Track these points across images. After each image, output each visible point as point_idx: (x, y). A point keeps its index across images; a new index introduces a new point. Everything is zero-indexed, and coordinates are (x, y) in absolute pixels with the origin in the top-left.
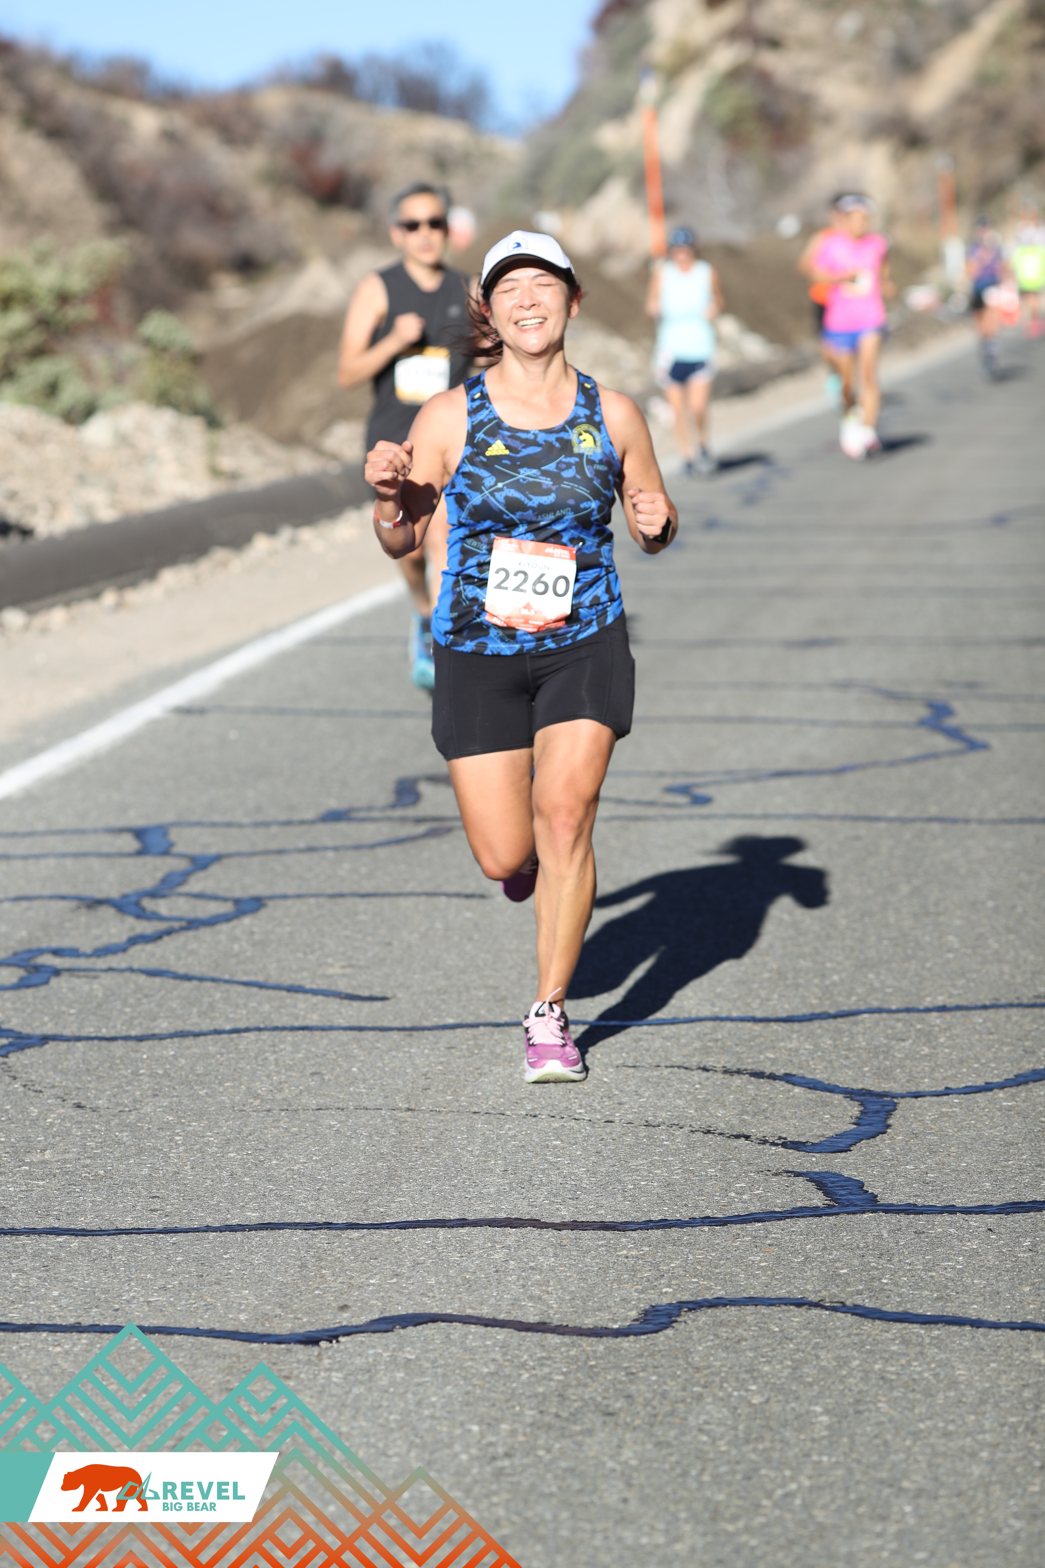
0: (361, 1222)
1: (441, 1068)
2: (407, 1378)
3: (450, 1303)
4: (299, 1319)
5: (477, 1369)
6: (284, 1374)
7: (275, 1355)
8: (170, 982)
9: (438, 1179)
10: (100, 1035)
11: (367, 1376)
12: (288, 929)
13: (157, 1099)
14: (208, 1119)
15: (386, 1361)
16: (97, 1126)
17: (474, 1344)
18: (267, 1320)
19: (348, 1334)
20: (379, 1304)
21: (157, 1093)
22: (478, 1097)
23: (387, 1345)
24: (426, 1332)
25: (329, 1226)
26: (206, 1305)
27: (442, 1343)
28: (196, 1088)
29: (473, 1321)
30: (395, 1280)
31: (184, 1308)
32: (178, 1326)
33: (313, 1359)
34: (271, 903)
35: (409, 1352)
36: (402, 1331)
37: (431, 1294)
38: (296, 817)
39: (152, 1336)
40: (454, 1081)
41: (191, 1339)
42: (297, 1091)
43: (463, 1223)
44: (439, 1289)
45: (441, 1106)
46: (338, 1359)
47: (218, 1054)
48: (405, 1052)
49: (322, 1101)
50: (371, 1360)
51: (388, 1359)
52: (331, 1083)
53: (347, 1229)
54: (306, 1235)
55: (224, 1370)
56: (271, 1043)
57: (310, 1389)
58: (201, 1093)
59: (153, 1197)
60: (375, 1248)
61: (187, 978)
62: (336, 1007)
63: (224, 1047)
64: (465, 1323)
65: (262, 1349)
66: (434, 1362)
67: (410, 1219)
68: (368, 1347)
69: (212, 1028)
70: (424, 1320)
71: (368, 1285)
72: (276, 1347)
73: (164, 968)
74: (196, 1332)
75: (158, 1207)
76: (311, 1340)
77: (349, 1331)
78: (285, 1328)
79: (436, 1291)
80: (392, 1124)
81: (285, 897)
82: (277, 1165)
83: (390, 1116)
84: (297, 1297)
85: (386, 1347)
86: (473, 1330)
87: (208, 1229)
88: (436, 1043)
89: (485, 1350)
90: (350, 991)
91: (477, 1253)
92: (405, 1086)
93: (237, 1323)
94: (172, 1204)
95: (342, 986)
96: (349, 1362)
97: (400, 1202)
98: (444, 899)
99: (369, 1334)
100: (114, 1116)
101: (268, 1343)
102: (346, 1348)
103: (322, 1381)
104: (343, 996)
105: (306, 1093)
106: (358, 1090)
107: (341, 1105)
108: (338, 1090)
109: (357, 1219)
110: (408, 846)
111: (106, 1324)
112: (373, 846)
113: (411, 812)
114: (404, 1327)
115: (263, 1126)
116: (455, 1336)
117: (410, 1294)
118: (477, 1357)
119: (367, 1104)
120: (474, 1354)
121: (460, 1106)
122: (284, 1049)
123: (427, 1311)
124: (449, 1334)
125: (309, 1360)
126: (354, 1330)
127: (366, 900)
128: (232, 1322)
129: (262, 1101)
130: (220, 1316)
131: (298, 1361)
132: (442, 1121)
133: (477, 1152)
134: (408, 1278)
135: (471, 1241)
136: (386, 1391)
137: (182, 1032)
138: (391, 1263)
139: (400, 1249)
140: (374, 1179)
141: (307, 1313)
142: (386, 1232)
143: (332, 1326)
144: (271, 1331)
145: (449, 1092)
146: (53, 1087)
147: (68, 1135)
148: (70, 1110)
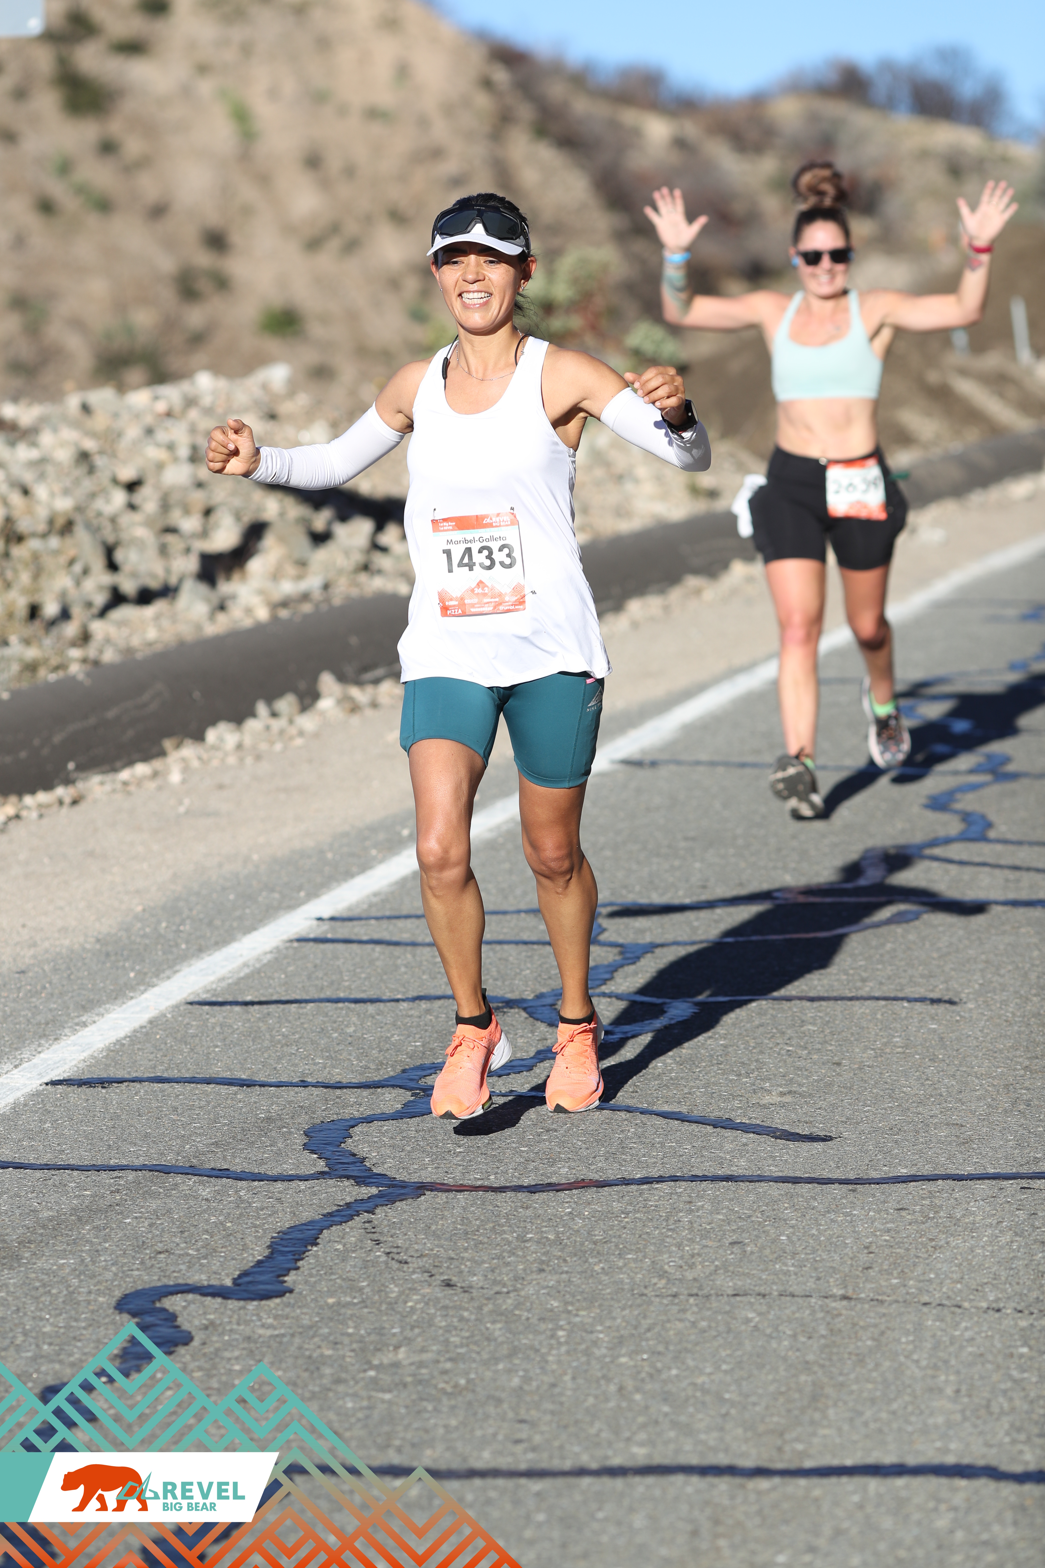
1: (887, 1238)
9: (873, 1401)
10: (486, 1183)
12: (722, 1042)
13: (543, 1275)
14: (600, 1306)
16: (466, 1314)
21: (544, 1267)
22: (930, 1281)
25: (732, 1471)
28: (591, 1260)
40: (902, 1258)
42: (712, 1268)
43: (900, 1470)
45: (884, 1294)
47: (623, 1213)
48: (846, 1215)
49: (740, 1283)
52: (753, 1257)
53: (755, 1476)
56: (688, 1199)
58: (596, 1268)
59: (522, 1421)
60: (787, 1505)
62: (769, 1149)
63: (630, 1203)
67: (836, 1462)
69: (619, 1176)
75: (523, 1436)
80: (823, 1319)
82: (677, 1376)
83: (821, 1306)
87: (581, 1472)
88: (884, 1202)
91: (915, 1517)
92: (842, 1264)
94: (542, 1433)
95: (779, 1121)
97: (825, 1436)
98: (906, 1005)
100: (488, 1299)
104: (778, 1134)
105: (722, 1271)
106: (785, 1268)
107: (762, 1289)
108: (761, 1267)
109: (769, 1462)
110: (869, 934)
115: (664, 1318)
119: (795, 1289)
121: (908, 1293)
122: (703, 1206)
127: (816, 1004)
129: (669, 1280)
132: (884, 1315)
133: (924, 1363)
135: (909, 1499)
137: (583, 1181)
138: (806, 1530)
139: (819, 1509)
140: (794, 1400)
142: (804, 1482)
145: (895, 1272)
146: (421, 1256)
147: (430, 1326)
148: (437, 1289)
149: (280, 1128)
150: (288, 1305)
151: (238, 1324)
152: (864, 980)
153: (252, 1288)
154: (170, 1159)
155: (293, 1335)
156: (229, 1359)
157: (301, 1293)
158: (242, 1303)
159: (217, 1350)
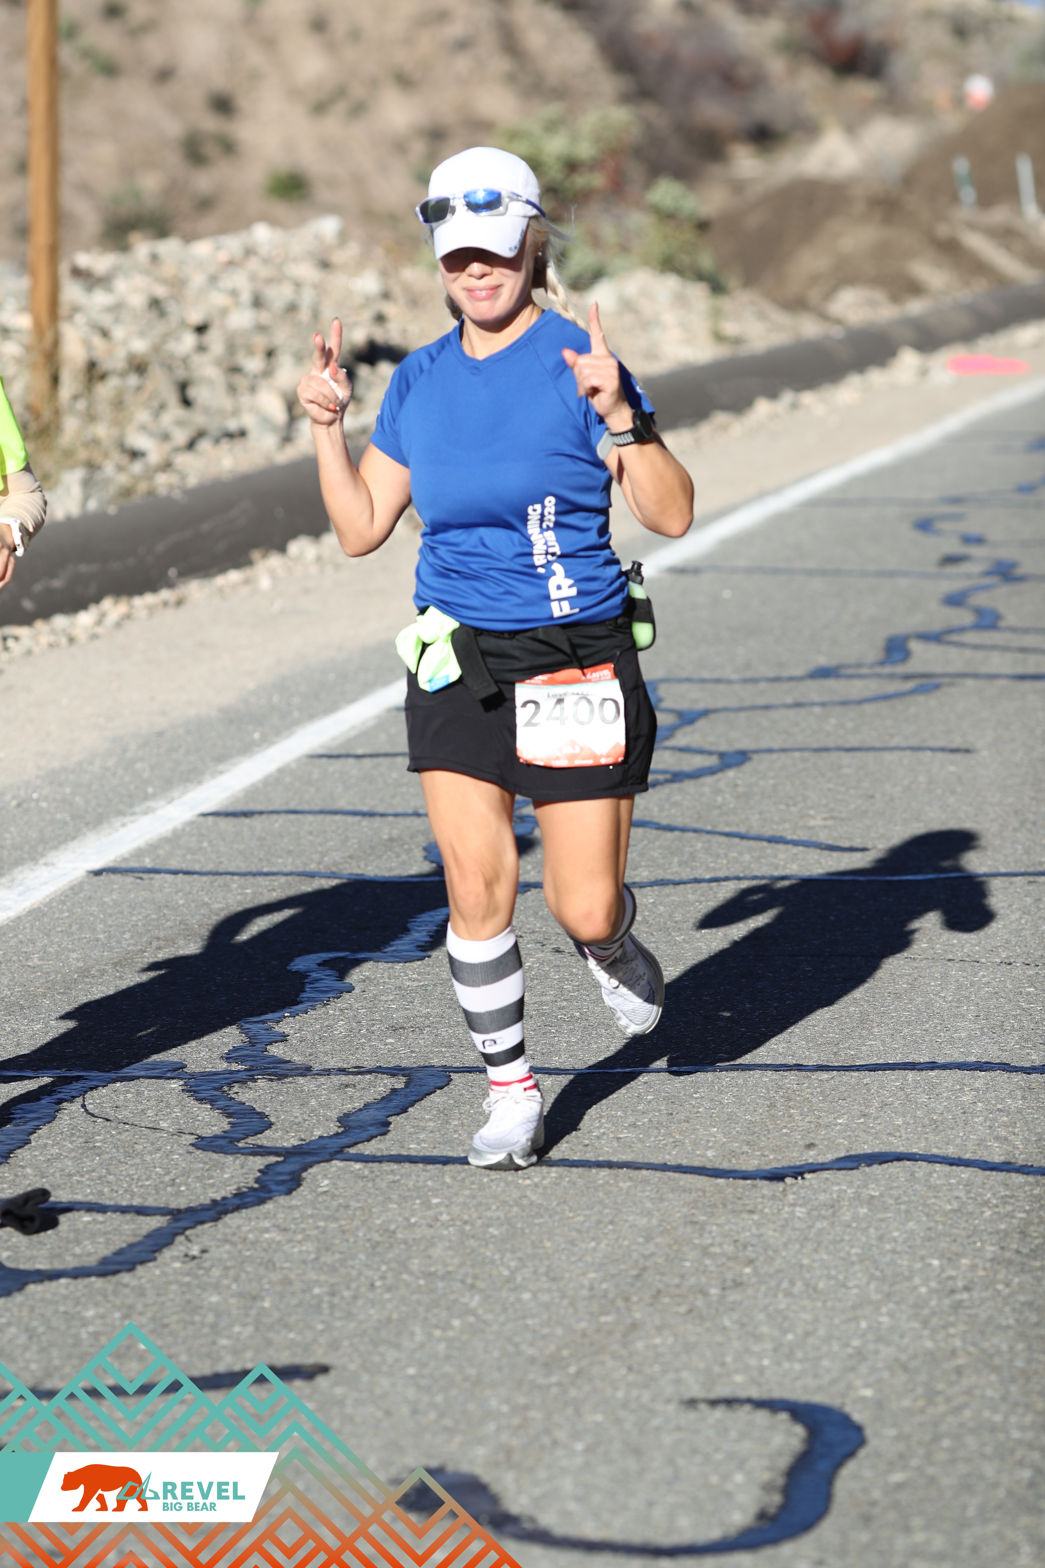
0: (831, 1064)
2: (870, 1213)
3: (916, 1143)
4: (765, 1156)
5: (940, 1206)
6: (749, 1208)
7: (740, 1190)
8: (652, 833)
9: (909, 1023)
11: (830, 1211)
12: (772, 782)
14: (684, 964)
15: (850, 1198)
16: (574, 970)
17: (938, 1182)
18: (734, 1157)
19: (814, 1171)
20: (846, 1143)
22: (953, 945)
23: (851, 1182)
24: (891, 1170)
25: (799, 1067)
26: (674, 1142)
27: (906, 1180)
28: (673, 934)
29: (938, 1160)
30: (862, 1120)
31: (653, 1144)
32: (646, 1161)
33: (778, 1194)
34: (755, 757)
35: (873, 1189)
36: (867, 1169)
37: (898, 1134)
38: (785, 674)
39: (620, 1170)
40: (930, 930)
41: (659, 1174)
43: (932, 1066)
44: (906, 1129)
45: (916, 954)
46: (802, 1195)
47: (697, 902)
48: (883, 901)
49: (797, 948)
50: (835, 1196)
51: (852, 1195)
52: (808, 930)
53: (817, 1070)
54: (776, 1076)
55: (690, 1204)
57: (774, 1222)
58: (678, 939)
60: (844, 1089)
61: (670, 828)
62: (816, 857)
63: (703, 895)
64: (930, 1162)
65: (727, 1185)
66: (897, 1199)
67: (881, 1061)
68: (833, 1184)
69: (692, 877)
70: (890, 1158)
71: (836, 1125)
72: (741, 1182)
73: (647, 819)
74: (664, 1168)
76: (776, 1176)
77: (814, 1169)
78: (751, 1164)
79: (903, 1131)
80: (867, 970)
81: (770, 751)
82: (750, 1008)
84: (765, 1135)
85: (850, 1184)
86: (938, 1169)
88: (914, 893)
89: (949, 1187)
90: (830, 842)
91: (945, 1095)
92: (880, 934)
93: (704, 1159)
95: (823, 837)
96: (813, 1197)
97: (870, 1045)
98: (928, 753)
99: (835, 1171)
101: (734, 1178)
102: (811, 1185)
103: (786, 1216)
104: (823, 846)
106: (834, 938)
107: (816, 952)
108: (815, 937)
109: (828, 1061)
110: (896, 702)
111: (576, 1158)
112: (860, 702)
113: (900, 669)
114: (869, 1165)
115: (738, 971)
116: (920, 1174)
117: (876, 1133)
118: (941, 1194)
119: (842, 951)
120: (938, 1192)
121: (935, 953)
123: (893, 1150)
124: (914, 1172)
125: (774, 1195)
126: (820, 1167)
127: (851, 754)
128: (700, 1158)
130: (688, 1152)
131: (763, 1197)
132: (916, 968)
133: (950, 998)
134: (876, 1118)
135: (940, 1084)
136: (849, 1226)
137: (662, 880)
138: (859, 1103)
139: (869, 1090)
140: (846, 1023)
141: (773, 1150)
142: (856, 1074)
143: (798, 1163)
144: (737, 1168)
145: (925, 940)
146: (533, 932)
147: (547, 978)
148: (549, 954)
149: (402, 845)
150: (429, 965)
151: (389, 978)
152: (892, 736)
153: (395, 954)
154: (312, 867)
155: (435, 985)
156: (387, 1001)
157: (438, 958)
158: (390, 965)
159: (375, 996)
